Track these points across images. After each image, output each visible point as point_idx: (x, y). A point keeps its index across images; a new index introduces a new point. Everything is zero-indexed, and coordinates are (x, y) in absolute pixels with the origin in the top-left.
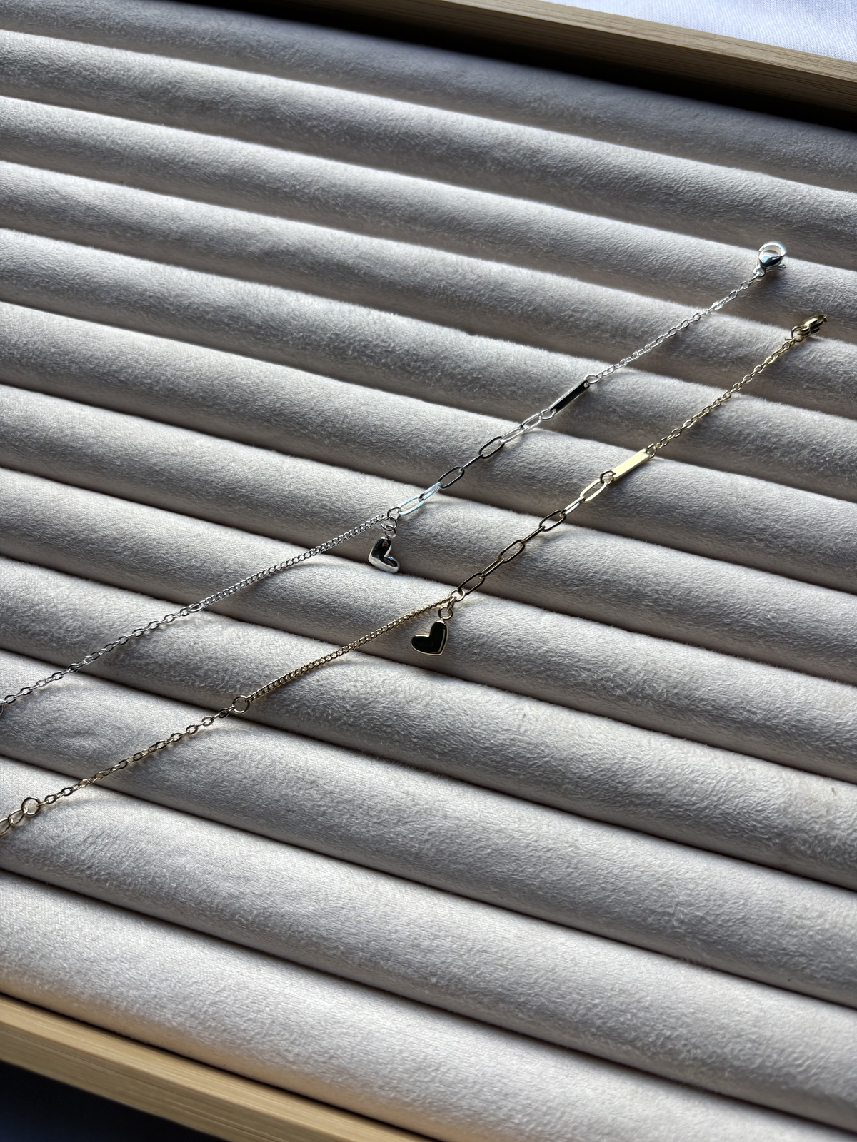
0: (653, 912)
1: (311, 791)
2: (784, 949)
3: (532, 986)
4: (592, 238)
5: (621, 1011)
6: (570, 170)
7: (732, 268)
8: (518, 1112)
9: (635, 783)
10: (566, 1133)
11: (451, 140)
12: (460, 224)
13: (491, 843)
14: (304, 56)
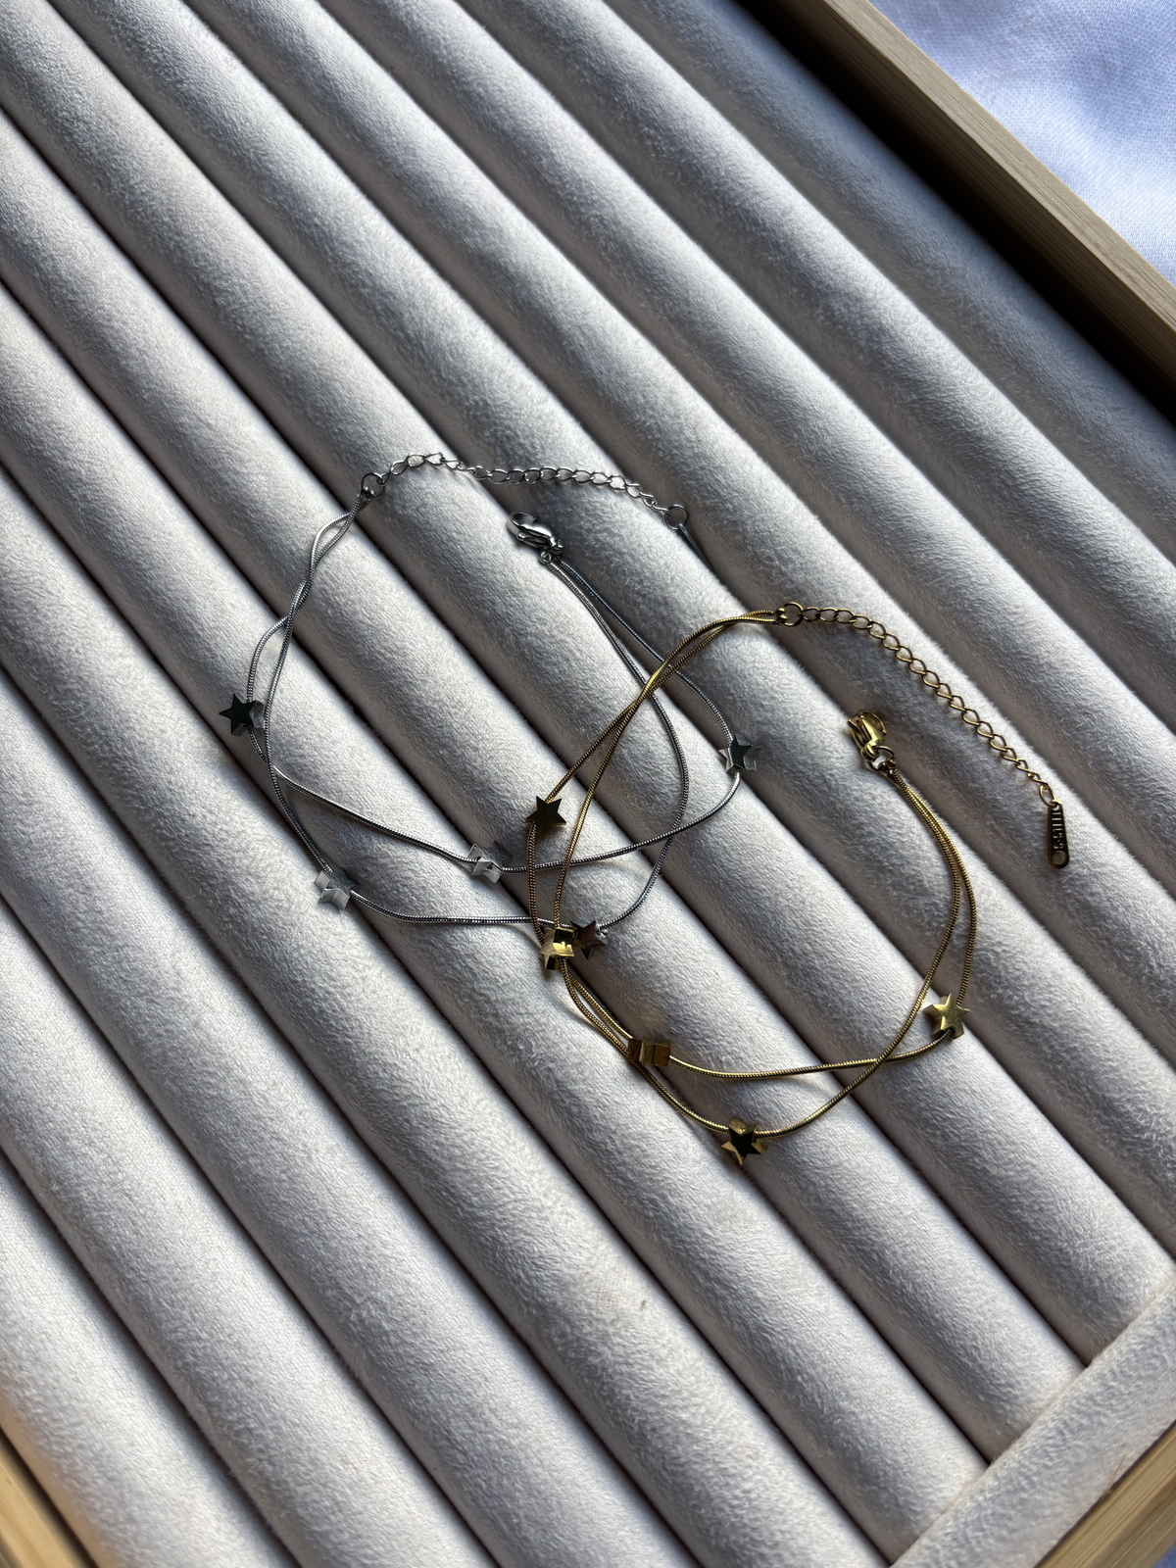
0: (338, 1287)
1: (81, 896)
2: (448, 1431)
3: (150, 1268)
4: (870, 478)
5: (221, 1364)
6: (909, 379)
7: (1011, 623)
8: (37, 1386)
9: (425, 1136)
10: (69, 1444)
11: (794, 253)
12: (728, 362)
13: (222, 1087)
14: (703, 42)
